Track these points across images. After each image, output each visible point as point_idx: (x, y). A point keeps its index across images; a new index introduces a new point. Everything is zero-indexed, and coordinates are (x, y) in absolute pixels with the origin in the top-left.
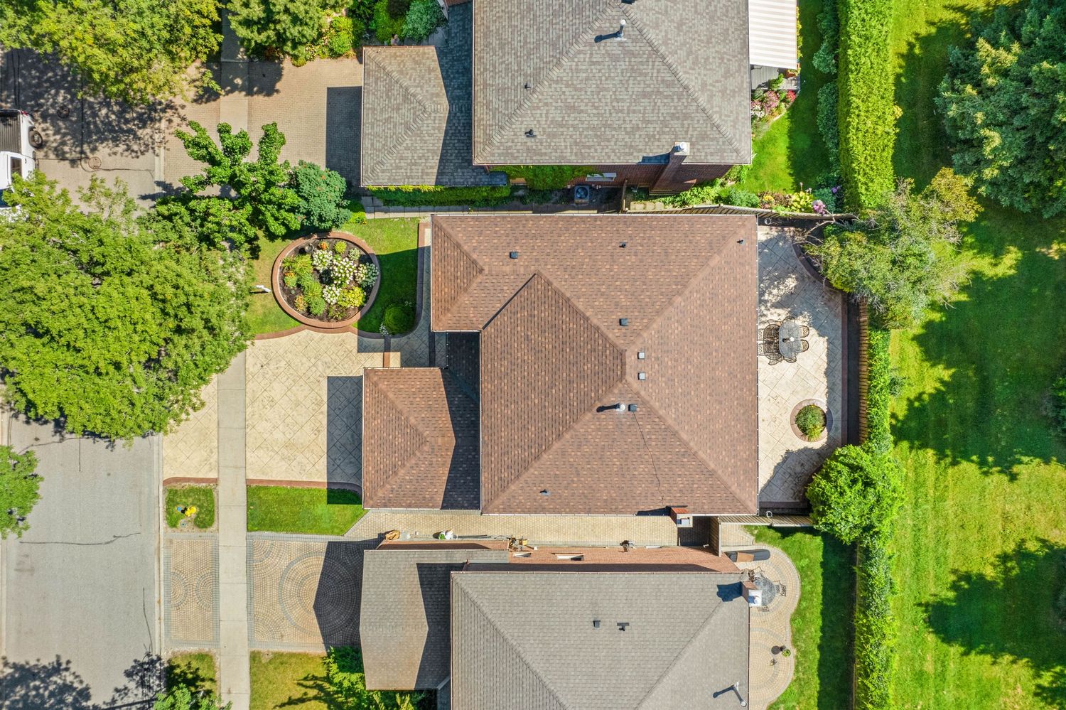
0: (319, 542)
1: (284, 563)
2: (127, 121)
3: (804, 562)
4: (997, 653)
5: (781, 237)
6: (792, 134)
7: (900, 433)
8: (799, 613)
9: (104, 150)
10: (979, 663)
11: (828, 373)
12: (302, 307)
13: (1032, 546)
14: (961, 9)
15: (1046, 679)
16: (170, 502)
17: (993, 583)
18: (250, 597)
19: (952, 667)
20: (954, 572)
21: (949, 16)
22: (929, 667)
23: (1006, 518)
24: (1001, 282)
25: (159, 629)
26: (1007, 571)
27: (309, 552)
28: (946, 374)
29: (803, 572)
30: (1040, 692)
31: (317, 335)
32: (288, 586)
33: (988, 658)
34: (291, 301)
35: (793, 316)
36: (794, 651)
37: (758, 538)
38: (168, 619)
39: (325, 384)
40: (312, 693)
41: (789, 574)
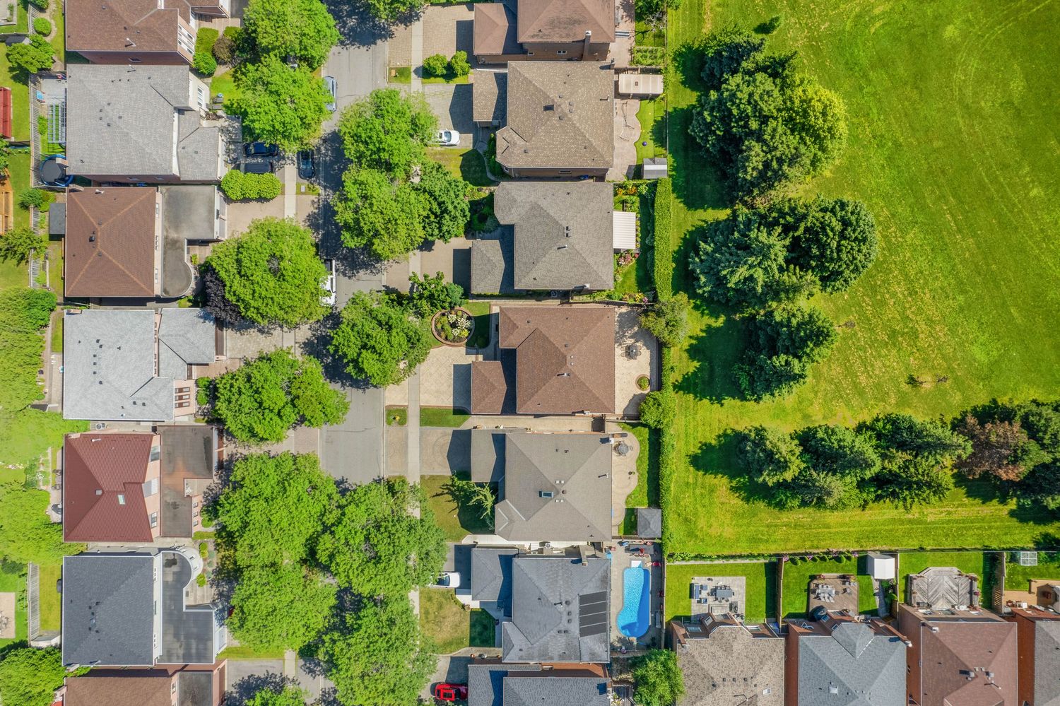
0: (450, 430)
1: (435, 439)
2: (371, 261)
3: (641, 438)
6: (637, 270)
7: (678, 387)
8: (639, 458)
9: (362, 272)
10: (710, 478)
11: (650, 364)
12: (443, 336)
13: (729, 432)
14: (704, 221)
15: (734, 484)
16: (388, 415)
17: (714, 447)
18: (421, 452)
19: (700, 480)
20: (700, 442)
22: (691, 481)
23: (720, 421)
24: (718, 329)
25: (383, 466)
26: (720, 441)
27: (445, 435)
28: (697, 364)
29: (641, 442)
30: (732, 488)
31: (449, 348)
32: (436, 448)
33: (713, 476)
34: (439, 334)
35: (637, 341)
36: (637, 474)
37: (623, 428)
38: (387, 462)
39: (452, 367)
40: (446, 491)
41: (635, 443)
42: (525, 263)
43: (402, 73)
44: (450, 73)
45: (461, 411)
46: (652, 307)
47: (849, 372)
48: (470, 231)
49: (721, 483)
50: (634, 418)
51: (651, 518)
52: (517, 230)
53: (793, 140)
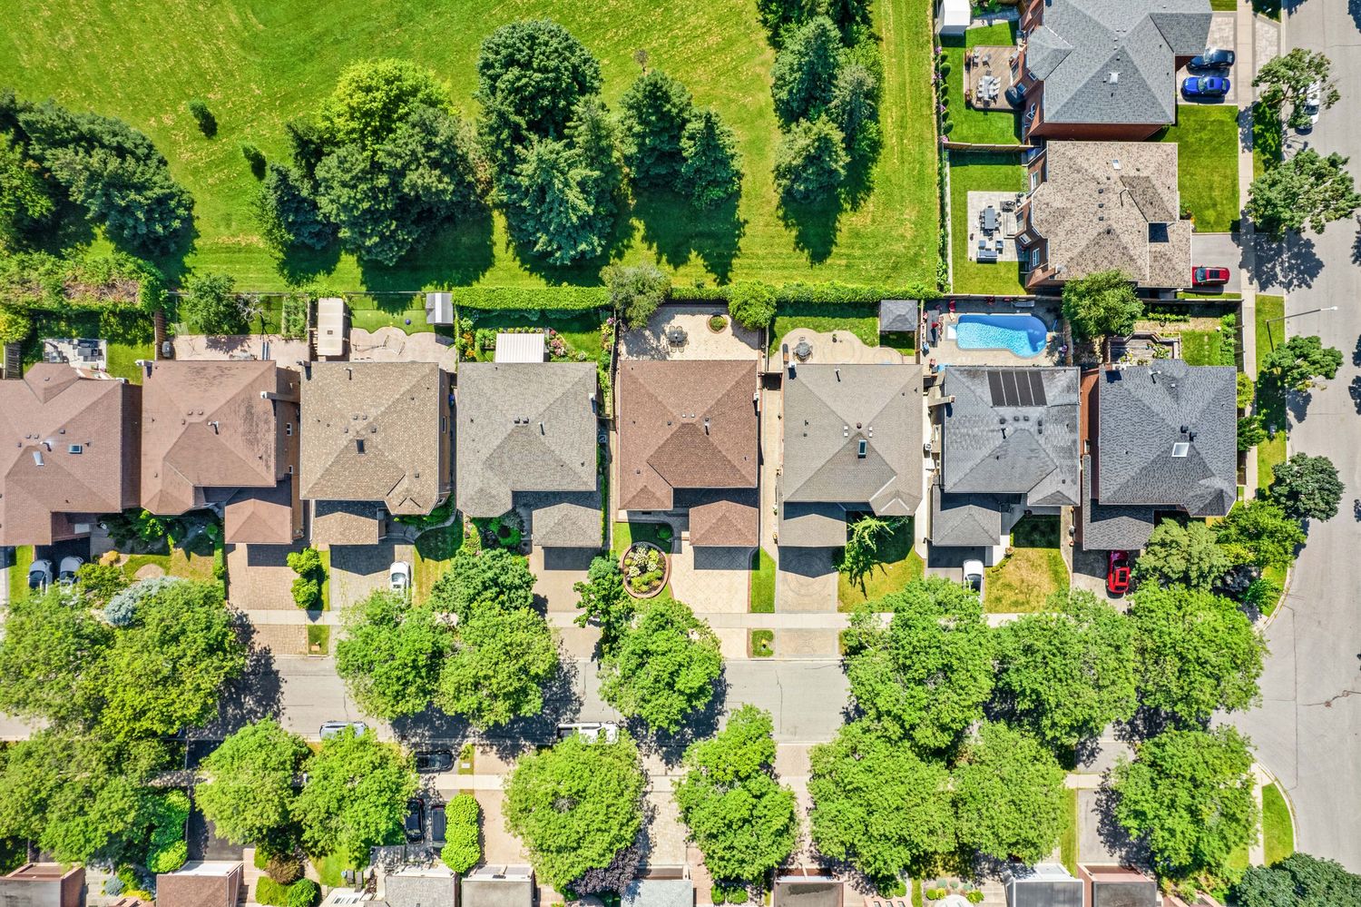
0: (780, 574)
1: (791, 594)
2: (559, 677)
3: (789, 326)
4: (836, 230)
5: (624, 338)
6: (571, 331)
7: (723, 279)
8: (815, 328)
9: (574, 689)
10: (841, 238)
11: (693, 314)
12: (657, 582)
13: (781, 213)
14: (508, 245)
15: (848, 206)
16: (760, 654)
17: (800, 231)
18: (809, 612)
19: (843, 251)
20: (794, 250)
21: (511, 250)
22: (844, 262)
23: (767, 225)
24: (648, 227)
25: (826, 661)
26: (793, 225)
27: (785, 581)
28: (694, 253)
29: (795, 326)
30: (854, 209)
31: (673, 575)
32: (803, 592)
33: (838, 234)
34: (655, 588)
35: (664, 332)
36: (835, 332)
37: (777, 350)
38: (821, 656)
39: (698, 571)
40: (858, 579)
41: (795, 335)
42: (563, 477)
43: (316, 637)
44: (316, 575)
45: (755, 560)
46: (620, 313)
47: (702, 58)
48: (521, 549)
49: (847, 222)
50: (763, 336)
51: (894, 314)
52: (519, 488)
53: (402, 129)
